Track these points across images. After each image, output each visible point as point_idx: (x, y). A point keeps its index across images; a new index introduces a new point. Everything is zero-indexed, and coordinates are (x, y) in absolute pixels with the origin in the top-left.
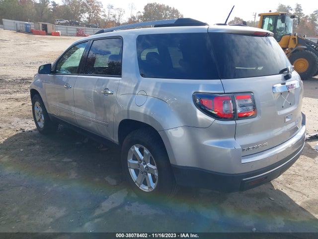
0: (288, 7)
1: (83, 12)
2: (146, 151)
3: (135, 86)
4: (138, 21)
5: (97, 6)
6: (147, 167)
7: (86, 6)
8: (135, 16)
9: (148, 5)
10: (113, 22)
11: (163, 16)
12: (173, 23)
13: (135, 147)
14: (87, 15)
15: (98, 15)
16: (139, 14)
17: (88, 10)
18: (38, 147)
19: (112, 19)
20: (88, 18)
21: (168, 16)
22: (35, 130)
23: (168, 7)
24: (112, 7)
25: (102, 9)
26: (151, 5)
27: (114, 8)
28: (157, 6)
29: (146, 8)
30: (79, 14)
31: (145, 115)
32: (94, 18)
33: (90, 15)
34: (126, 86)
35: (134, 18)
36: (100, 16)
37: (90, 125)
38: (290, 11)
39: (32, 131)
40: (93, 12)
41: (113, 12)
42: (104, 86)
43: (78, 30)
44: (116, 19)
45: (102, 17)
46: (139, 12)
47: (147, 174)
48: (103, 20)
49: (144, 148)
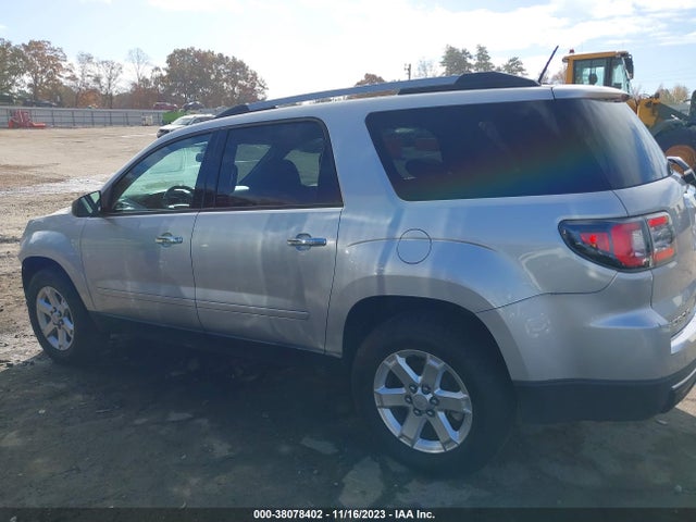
0: (464, 52)
1: (18, 71)
2: (434, 363)
3: (389, 221)
4: (156, 88)
5: (52, 58)
6: (434, 397)
7: (24, 58)
8: (148, 77)
9: (175, 52)
10: (94, 91)
11: (213, 77)
12: (453, 82)
13: (398, 357)
14: (27, 78)
15: (58, 77)
16: (157, 73)
17: (29, 66)
18: (79, 397)
19: (92, 85)
20: (30, 86)
21: (224, 76)
22: (39, 357)
23: (221, 55)
24: (90, 59)
25: (64, 65)
26: (182, 53)
27: (94, 60)
28: (198, 54)
29: (171, 59)
30: (6, 78)
31: (434, 282)
32: (46, 84)
33: (36, 80)
34: (362, 224)
35: (145, 81)
36: (62, 80)
37: (248, 323)
38: (469, 61)
39: (32, 363)
40: (43, 72)
41: (94, 70)
42: (293, 229)
43: (13, 113)
44: (101, 87)
45: (67, 83)
46: (157, 69)
47: (434, 414)
48: (68, 89)
49: (429, 355)
